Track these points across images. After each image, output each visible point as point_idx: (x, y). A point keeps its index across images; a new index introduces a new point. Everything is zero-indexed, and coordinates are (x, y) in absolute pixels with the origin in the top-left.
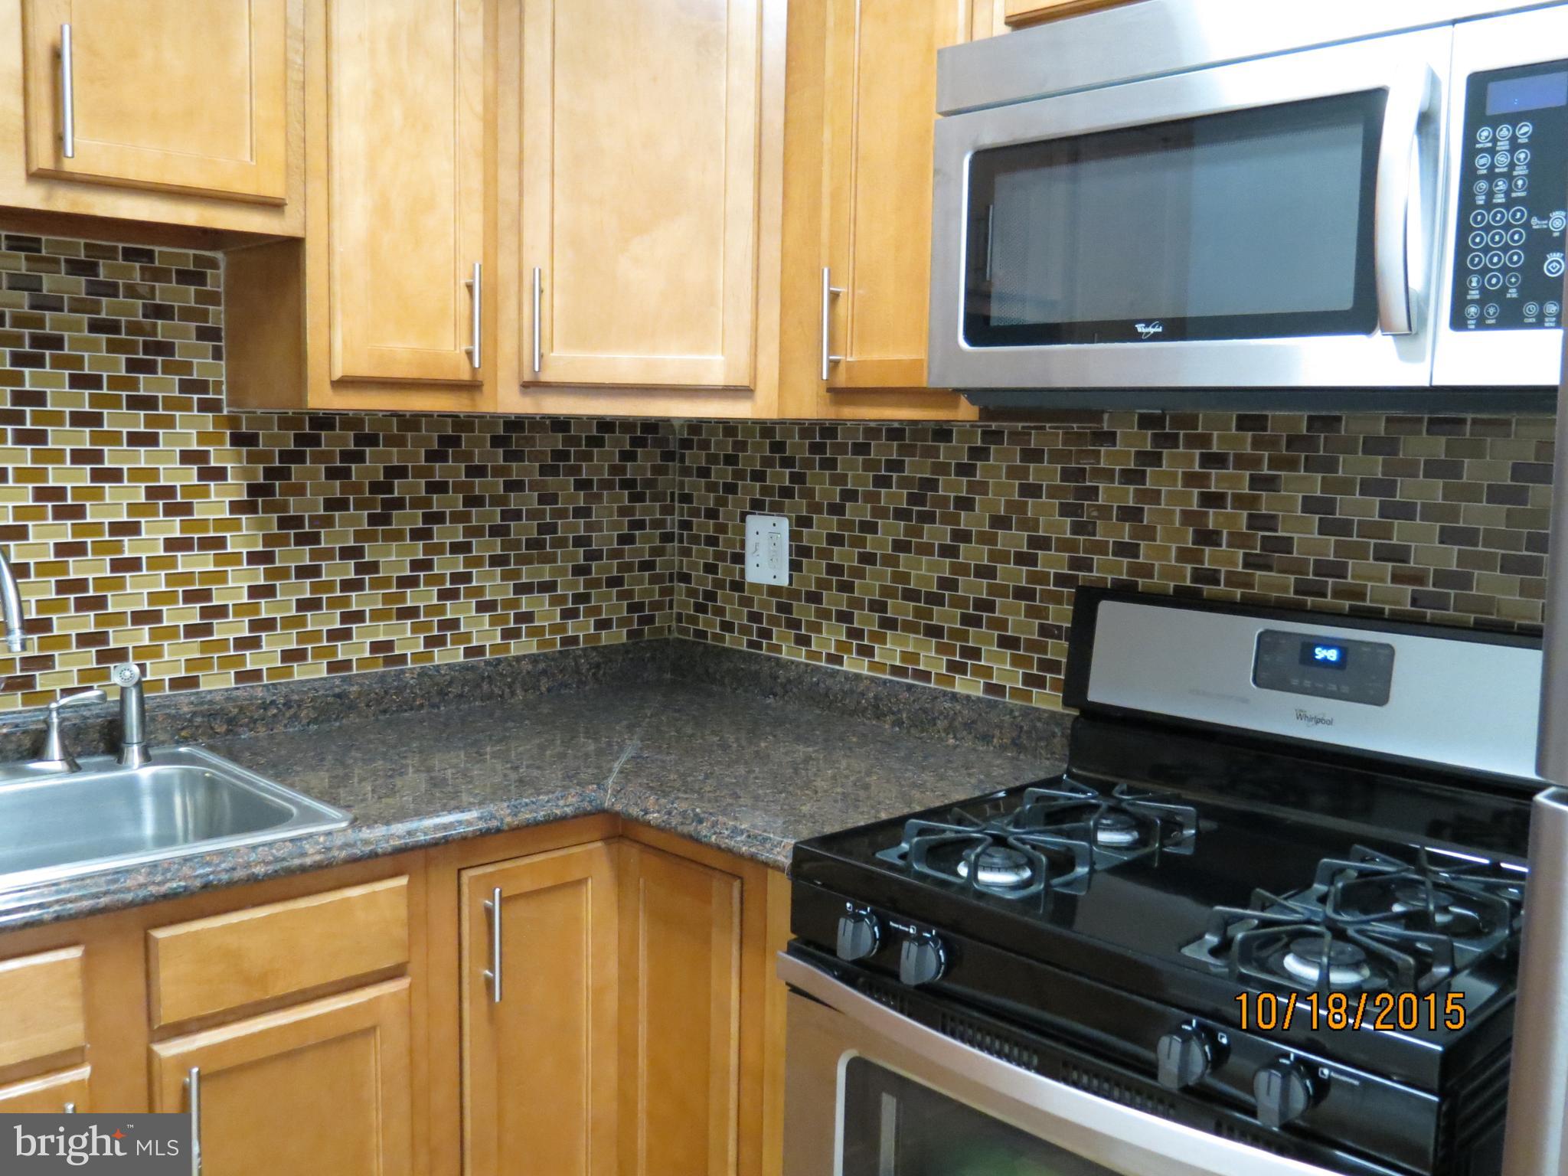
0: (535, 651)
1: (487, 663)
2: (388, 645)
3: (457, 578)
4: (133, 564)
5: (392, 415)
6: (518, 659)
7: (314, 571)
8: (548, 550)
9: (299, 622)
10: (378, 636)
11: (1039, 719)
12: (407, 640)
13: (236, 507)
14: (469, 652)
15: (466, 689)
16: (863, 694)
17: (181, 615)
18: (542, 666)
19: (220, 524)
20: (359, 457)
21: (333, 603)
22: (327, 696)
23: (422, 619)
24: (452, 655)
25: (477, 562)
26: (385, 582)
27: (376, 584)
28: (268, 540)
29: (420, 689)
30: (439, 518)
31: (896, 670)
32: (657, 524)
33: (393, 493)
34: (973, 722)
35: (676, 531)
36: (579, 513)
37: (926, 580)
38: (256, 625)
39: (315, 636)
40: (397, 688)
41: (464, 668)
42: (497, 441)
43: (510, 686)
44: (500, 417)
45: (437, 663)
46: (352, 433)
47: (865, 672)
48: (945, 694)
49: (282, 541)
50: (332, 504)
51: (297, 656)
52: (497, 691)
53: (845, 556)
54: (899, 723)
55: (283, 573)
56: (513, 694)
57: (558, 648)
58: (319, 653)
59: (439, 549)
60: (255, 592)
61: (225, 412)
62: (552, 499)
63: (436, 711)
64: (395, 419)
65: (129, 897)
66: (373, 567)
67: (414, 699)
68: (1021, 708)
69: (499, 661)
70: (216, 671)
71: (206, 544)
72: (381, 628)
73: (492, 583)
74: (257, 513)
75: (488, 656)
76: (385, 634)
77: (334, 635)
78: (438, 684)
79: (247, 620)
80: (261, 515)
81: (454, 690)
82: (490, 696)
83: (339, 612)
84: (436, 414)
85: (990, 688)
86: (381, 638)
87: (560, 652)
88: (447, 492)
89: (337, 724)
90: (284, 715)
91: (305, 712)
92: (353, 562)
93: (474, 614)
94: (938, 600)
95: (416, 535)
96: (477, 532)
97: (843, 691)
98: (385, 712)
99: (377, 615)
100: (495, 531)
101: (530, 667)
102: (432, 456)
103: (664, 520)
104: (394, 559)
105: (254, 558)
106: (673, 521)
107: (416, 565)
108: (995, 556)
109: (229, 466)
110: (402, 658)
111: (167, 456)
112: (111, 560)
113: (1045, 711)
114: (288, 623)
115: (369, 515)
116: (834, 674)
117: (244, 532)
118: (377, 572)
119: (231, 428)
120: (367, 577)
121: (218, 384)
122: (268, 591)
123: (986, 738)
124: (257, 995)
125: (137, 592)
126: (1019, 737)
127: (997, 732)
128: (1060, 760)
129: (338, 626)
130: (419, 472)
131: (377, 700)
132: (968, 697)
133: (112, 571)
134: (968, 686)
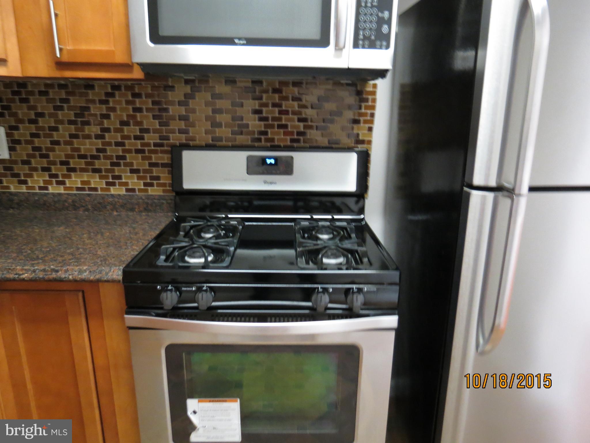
11: (155, 199)
16: (65, 201)
31: (78, 189)
34: (125, 204)
37: (90, 150)
47: (62, 191)
48: (107, 195)
53: (43, 143)
54: (87, 210)
68: (145, 195)
85: (128, 190)
94: (97, 157)
97: (54, 201)
108: (124, 137)
113: (156, 195)
116: (46, 195)
123: (132, 210)
126: (147, 206)
127: (137, 207)
128: (167, 212)
132: (119, 195)
134: (116, 191)
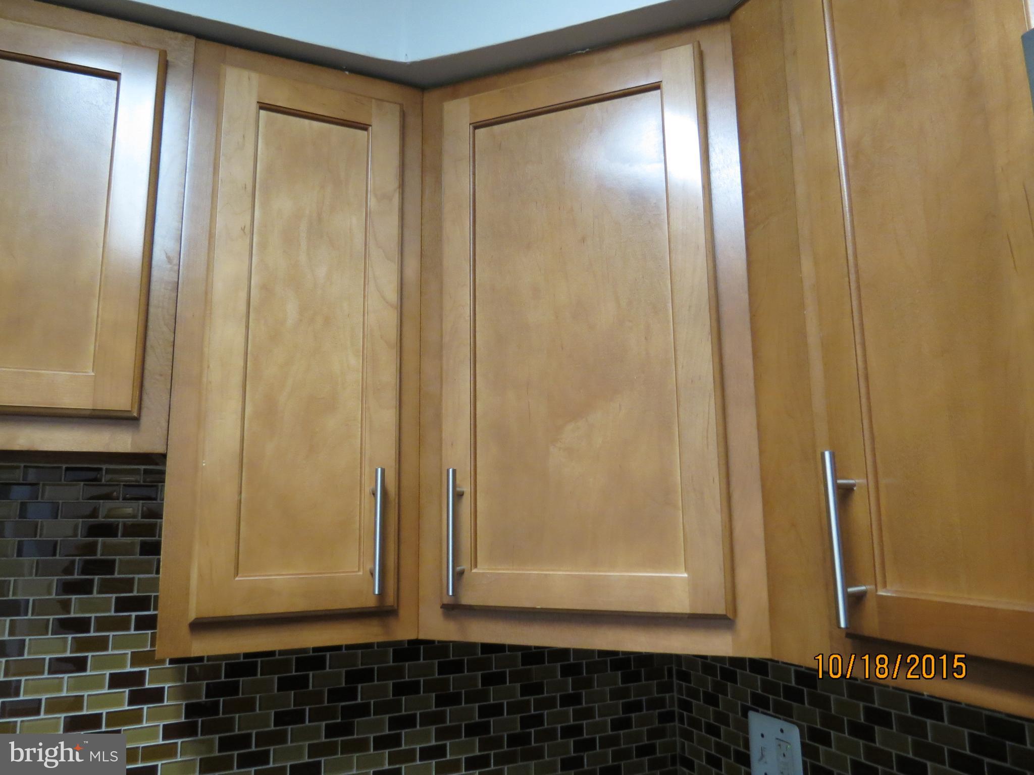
8: (533, 744)
13: (171, 731)
19: (151, 752)
25: (452, 766)
30: (408, 722)
32: (653, 704)
33: (356, 699)
35: (676, 709)
36: (569, 700)
49: (223, 764)
50: (284, 718)
59: (407, 756)
62: (537, 689)
74: (195, 735)
80: (199, 737)
88: (418, 692)
95: (381, 743)
96: (452, 733)
103: (663, 699)
106: (672, 698)
111: (96, 682)
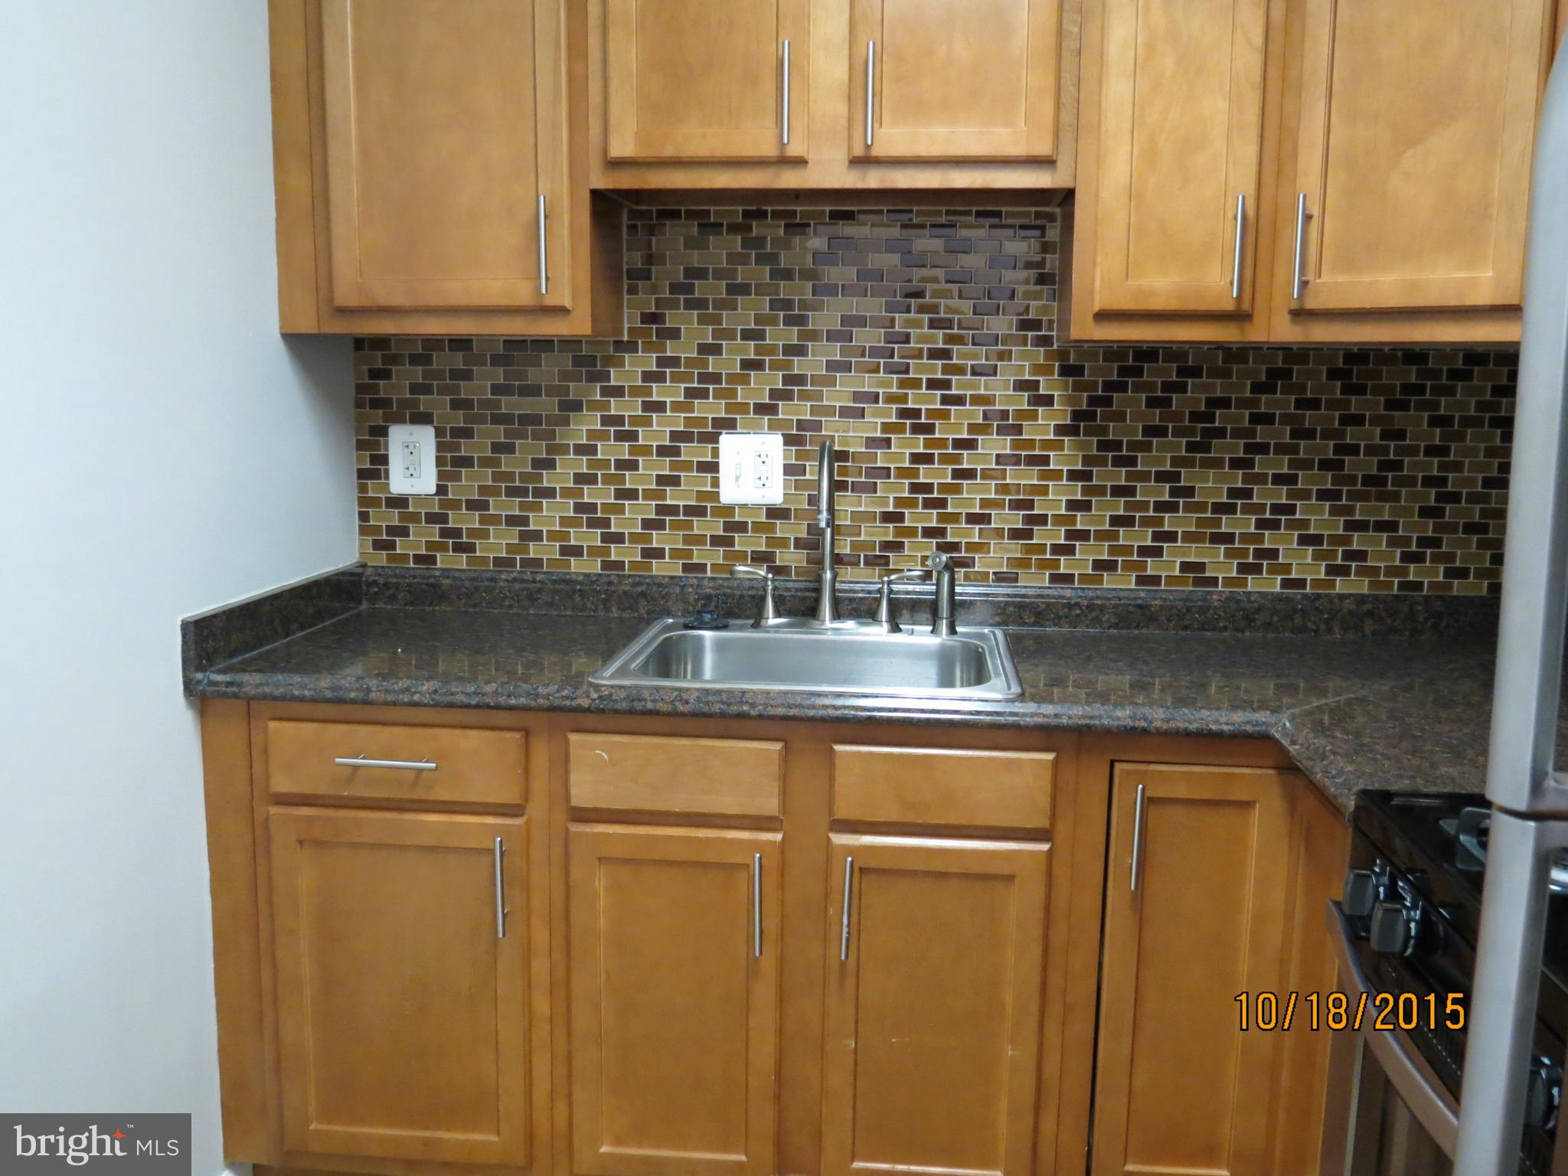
0: (1365, 591)
1: (1305, 596)
2: (1200, 567)
3: (1277, 509)
4: (970, 474)
5: (1218, 348)
6: (1341, 597)
7: (1129, 491)
8: (1389, 488)
9: (1112, 536)
10: (1190, 557)
12: (1220, 564)
13: (1061, 430)
14: (1287, 583)
15: (1275, 619)
17: (1008, 519)
18: (1368, 607)
19: (1047, 444)
20: (1181, 388)
21: (1146, 522)
22: (1129, 605)
23: (1237, 546)
24: (1267, 584)
25: (1305, 495)
26: (1201, 507)
27: (1189, 508)
28: (1088, 460)
29: (1225, 612)
30: (1263, 449)
33: (1214, 422)
36: (1433, 451)
38: (1072, 535)
39: (1127, 550)
40: (1200, 607)
41: (1277, 598)
42: (1333, 374)
43: (1327, 622)
44: (1339, 350)
45: (1249, 589)
46: (1175, 365)
49: (1101, 462)
50: (1150, 431)
51: (1108, 566)
52: (1310, 625)
55: (1100, 491)
56: (1330, 630)
57: (1395, 591)
58: (1129, 566)
59: (1261, 479)
60: (1072, 505)
61: (1055, 347)
62: (1398, 435)
63: (1240, 635)
64: (1220, 352)
65: (812, 713)
66: (1190, 491)
67: (1218, 620)
69: (1318, 596)
70: (1033, 571)
71: (1032, 461)
72: (1193, 549)
73: (1320, 518)
74: (1079, 436)
75: (1308, 590)
76: (1196, 556)
77: (1144, 551)
78: (1243, 609)
79: (1063, 529)
80: (1082, 437)
81: (1262, 618)
82: (1303, 629)
83: (1150, 530)
84: (1265, 347)
86: (1192, 559)
87: (1396, 596)
88: (1273, 423)
89: (1137, 632)
90: (1086, 616)
91: (1107, 616)
92: (1168, 485)
93: (1295, 546)
95: (1236, 464)
96: (1306, 465)
98: (1186, 628)
99: (1189, 537)
100: (1325, 465)
101: (1353, 607)
102: (1257, 388)
104: (1211, 486)
105: (1073, 475)
107: (1233, 493)
109: (1056, 394)
110: (1214, 581)
111: (1003, 385)
112: (953, 469)
114: (1101, 535)
115: (1187, 442)
117: (1066, 452)
118: (1193, 496)
119: (1059, 360)
120: (1181, 500)
121: (1051, 322)
122: (1084, 506)
124: (911, 818)
125: (972, 496)
129: (1149, 543)
130: (1242, 403)
131: (1178, 616)
133: (953, 478)
